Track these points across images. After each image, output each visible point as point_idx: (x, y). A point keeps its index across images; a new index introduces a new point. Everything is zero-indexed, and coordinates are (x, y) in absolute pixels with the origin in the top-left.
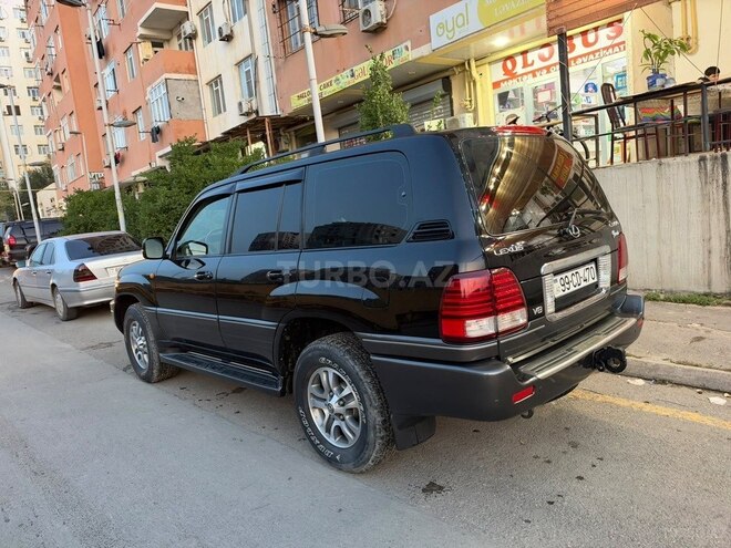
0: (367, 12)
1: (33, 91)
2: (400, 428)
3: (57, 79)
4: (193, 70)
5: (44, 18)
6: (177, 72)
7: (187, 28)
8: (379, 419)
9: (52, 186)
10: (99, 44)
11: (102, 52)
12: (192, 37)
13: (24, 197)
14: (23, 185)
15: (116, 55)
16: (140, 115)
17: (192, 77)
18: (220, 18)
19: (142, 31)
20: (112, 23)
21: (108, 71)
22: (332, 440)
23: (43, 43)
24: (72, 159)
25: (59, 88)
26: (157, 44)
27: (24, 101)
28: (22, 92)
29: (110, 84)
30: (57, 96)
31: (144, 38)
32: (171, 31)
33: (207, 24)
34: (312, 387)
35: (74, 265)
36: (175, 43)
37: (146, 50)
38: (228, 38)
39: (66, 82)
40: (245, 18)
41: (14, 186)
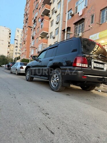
0: (79, 35)
1: (20, 44)
2: (64, 82)
3: (25, 42)
4: (47, 43)
5: (25, 32)
6: (44, 43)
7: (48, 36)
8: (61, 81)
9: (20, 60)
10: (33, 37)
11: (33, 38)
12: (48, 37)
13: (15, 61)
14: (15, 59)
15: (35, 39)
16: (37, 49)
17: (47, 44)
18: (53, 35)
19: (40, 35)
20: (36, 34)
21: (33, 41)
22: (54, 86)
23: (24, 36)
24: (24, 56)
25: (25, 44)
26: (42, 38)
27: (19, 46)
28: (19, 44)
29: (33, 44)
30: (24, 45)
31: (40, 36)
32: (45, 36)
33: (51, 35)
34: (52, 78)
35: (21, 66)
36: (45, 38)
37: (40, 38)
38: (54, 38)
39: (26, 43)
40: (58, 35)
41: (14, 59)
